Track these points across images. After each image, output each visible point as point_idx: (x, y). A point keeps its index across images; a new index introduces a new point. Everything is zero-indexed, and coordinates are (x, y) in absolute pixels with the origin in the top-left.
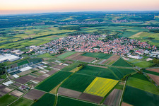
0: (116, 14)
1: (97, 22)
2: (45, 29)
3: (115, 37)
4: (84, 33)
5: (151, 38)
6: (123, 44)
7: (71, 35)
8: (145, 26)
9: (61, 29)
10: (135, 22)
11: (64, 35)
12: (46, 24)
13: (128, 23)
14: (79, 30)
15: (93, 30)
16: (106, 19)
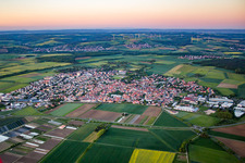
1: (101, 48)
2: (11, 60)
3: (140, 74)
4: (86, 69)
5: (199, 76)
6: (158, 86)
7: (64, 71)
8: (183, 54)
9: (41, 60)
10: (164, 48)
11: (51, 73)
12: (11, 51)
13: (152, 50)
14: (75, 62)
15: (99, 63)
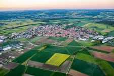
0: (75, 11)
1: (62, 17)
2: (24, 21)
3: (72, 26)
4: (51, 24)
5: (96, 27)
6: (76, 31)
7: (42, 25)
8: (94, 19)
9: (35, 21)
10: (87, 17)
11: (37, 26)
12: (26, 17)
13: (82, 17)
14: (48, 21)
15: (57, 22)
16: (67, 14)
